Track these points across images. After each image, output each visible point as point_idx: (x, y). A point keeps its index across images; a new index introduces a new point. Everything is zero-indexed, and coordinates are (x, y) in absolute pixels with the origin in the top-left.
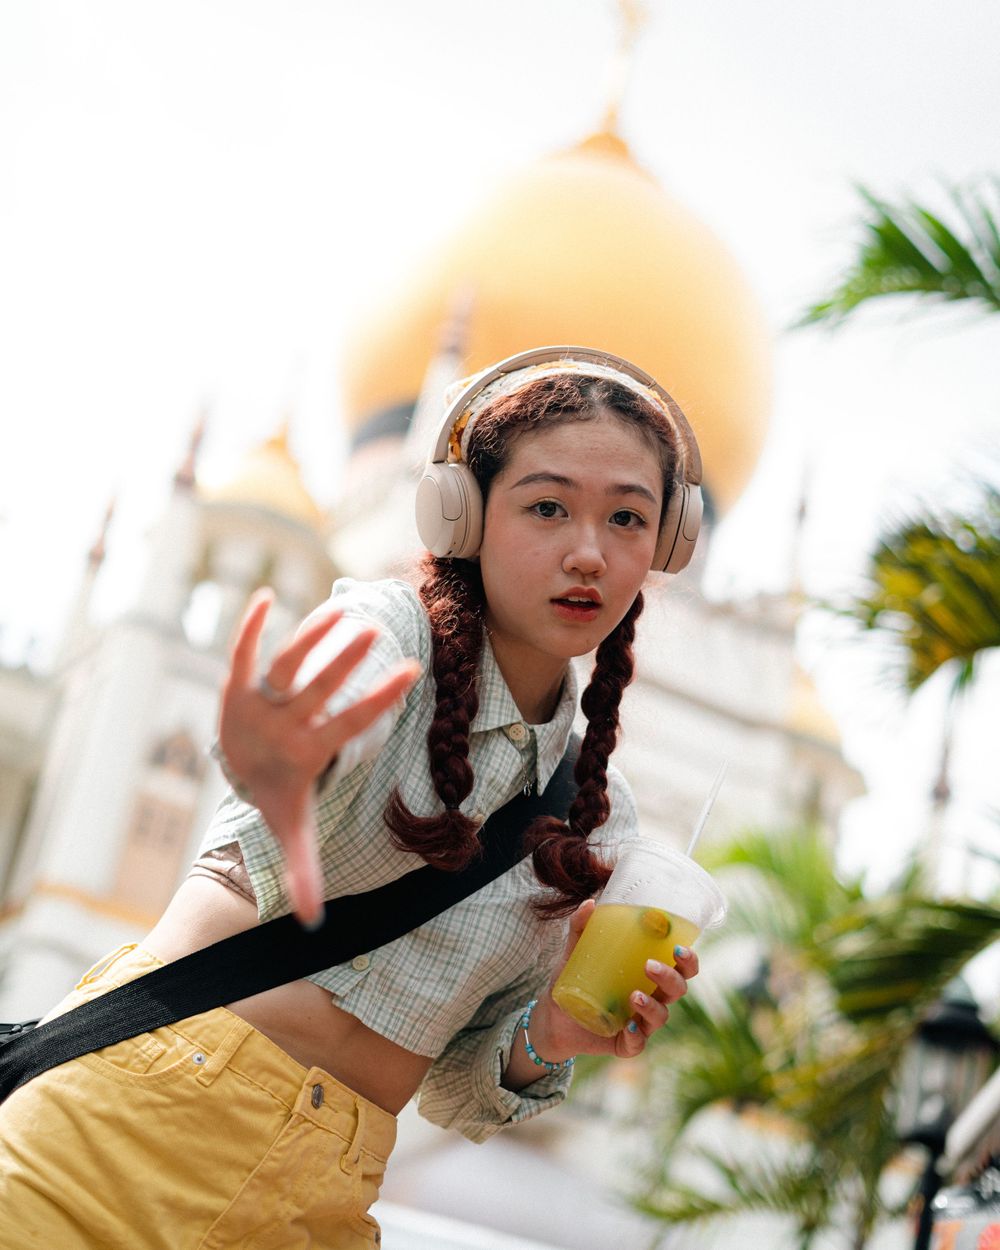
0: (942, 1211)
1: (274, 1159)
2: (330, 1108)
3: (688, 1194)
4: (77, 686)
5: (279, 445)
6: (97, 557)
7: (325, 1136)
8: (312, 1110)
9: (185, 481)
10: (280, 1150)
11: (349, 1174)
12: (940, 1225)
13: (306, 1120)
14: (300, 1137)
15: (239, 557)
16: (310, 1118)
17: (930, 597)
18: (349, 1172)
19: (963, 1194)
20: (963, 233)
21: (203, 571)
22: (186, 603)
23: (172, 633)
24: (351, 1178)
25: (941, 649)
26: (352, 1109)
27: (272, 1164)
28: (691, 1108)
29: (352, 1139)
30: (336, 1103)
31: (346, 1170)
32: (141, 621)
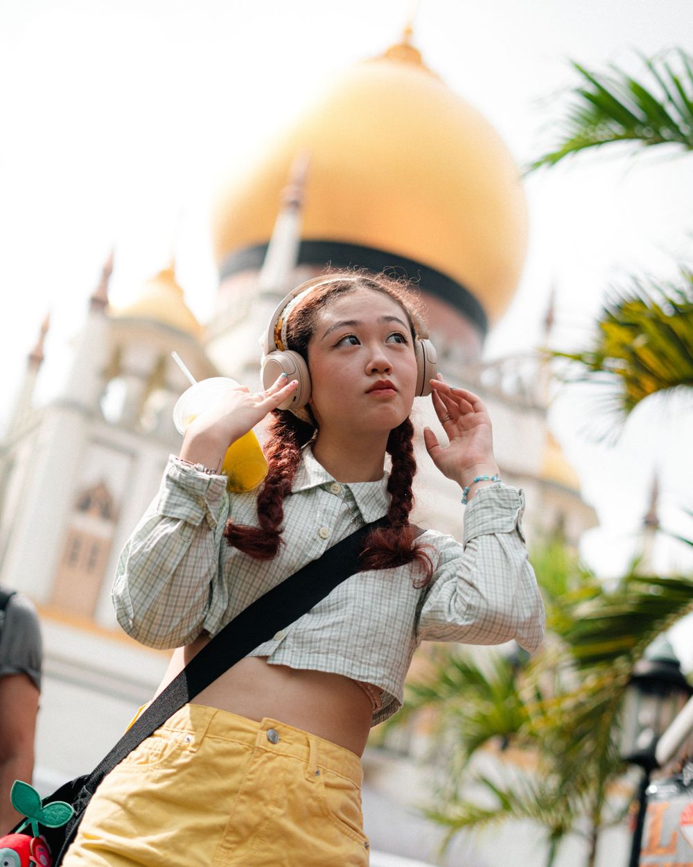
0: (654, 795)
1: (250, 780)
2: (286, 742)
3: (471, 808)
4: (23, 453)
5: (167, 276)
6: (36, 360)
7: (285, 759)
8: (270, 745)
9: (99, 303)
10: (252, 773)
11: (313, 782)
12: (652, 805)
13: (266, 751)
14: (264, 762)
15: (140, 358)
16: (269, 750)
17: (639, 342)
18: (313, 780)
19: (667, 783)
20: (658, 94)
21: (114, 369)
22: (103, 393)
23: (92, 413)
24: (315, 785)
25: (648, 383)
26: (305, 742)
27: (250, 783)
28: (475, 744)
29: (308, 760)
30: (290, 739)
31: (310, 779)
32: (68, 405)
